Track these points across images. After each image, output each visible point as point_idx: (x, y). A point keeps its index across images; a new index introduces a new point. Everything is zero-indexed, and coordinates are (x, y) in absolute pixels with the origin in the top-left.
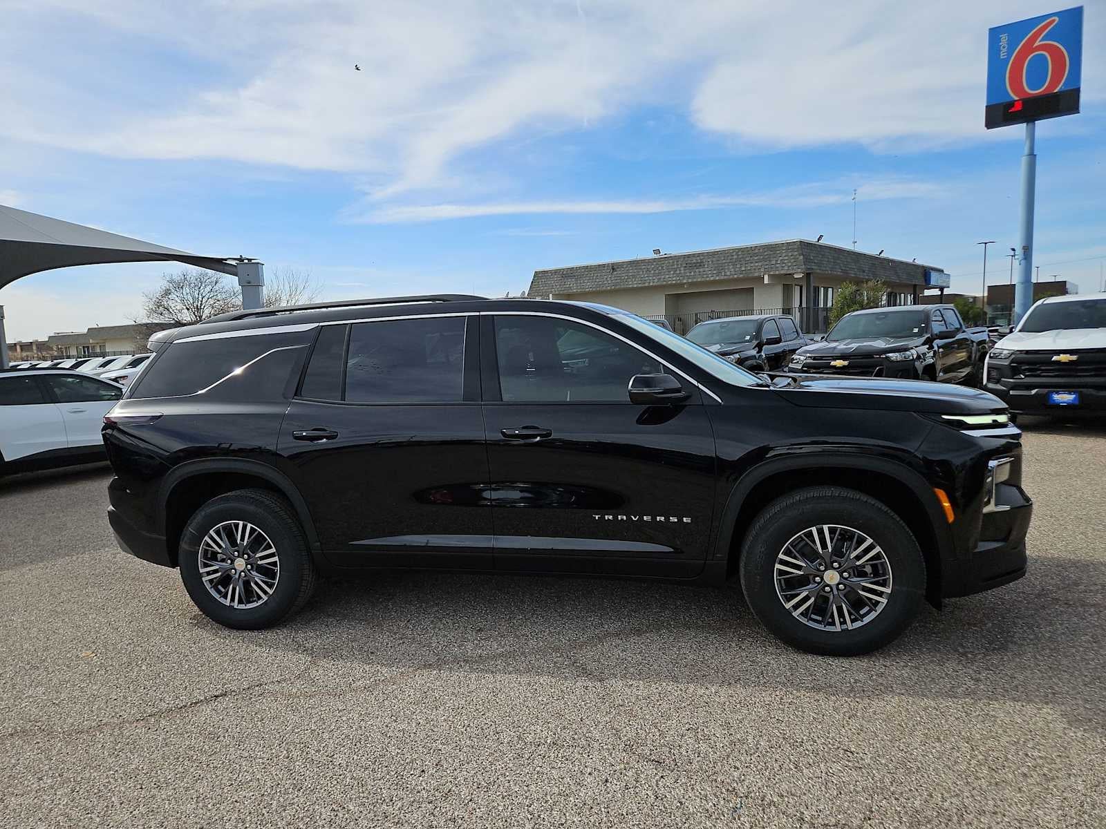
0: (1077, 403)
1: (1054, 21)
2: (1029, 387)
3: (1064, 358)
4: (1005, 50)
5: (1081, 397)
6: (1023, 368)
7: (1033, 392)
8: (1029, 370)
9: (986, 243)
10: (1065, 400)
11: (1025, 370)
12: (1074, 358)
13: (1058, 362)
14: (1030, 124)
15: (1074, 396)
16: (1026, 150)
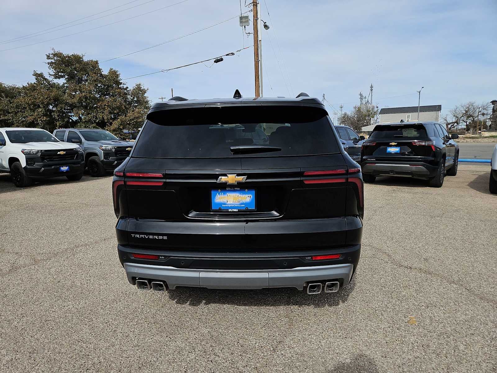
0: (69, 170)
2: (51, 166)
3: (62, 153)
5: (70, 168)
6: (46, 158)
7: (53, 167)
8: (48, 158)
10: (65, 169)
11: (47, 158)
12: (65, 152)
13: (60, 155)
15: (68, 167)
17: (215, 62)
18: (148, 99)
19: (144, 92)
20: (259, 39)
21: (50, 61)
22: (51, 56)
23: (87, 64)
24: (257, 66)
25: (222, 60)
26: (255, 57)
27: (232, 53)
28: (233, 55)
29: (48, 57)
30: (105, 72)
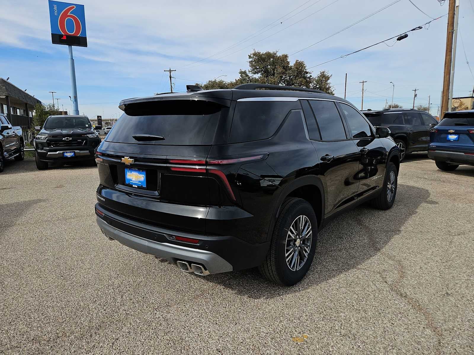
1: (74, 7)
4: (56, 12)
9: (53, 93)
14: (70, 46)
16: (70, 57)
17: (398, 39)
18: (331, 85)
19: (328, 78)
20: (457, 4)
21: (251, 60)
22: (252, 56)
23: (279, 58)
24: (450, 38)
25: (406, 36)
26: (449, 27)
27: (419, 27)
28: (420, 29)
29: (250, 57)
30: (292, 64)
